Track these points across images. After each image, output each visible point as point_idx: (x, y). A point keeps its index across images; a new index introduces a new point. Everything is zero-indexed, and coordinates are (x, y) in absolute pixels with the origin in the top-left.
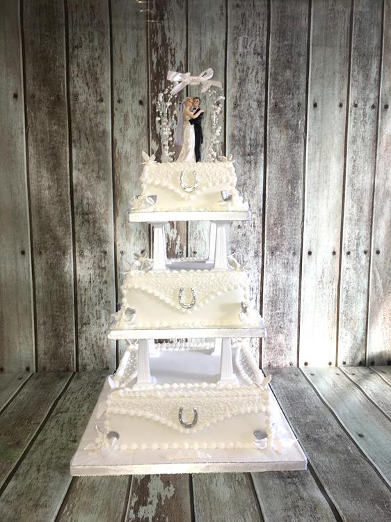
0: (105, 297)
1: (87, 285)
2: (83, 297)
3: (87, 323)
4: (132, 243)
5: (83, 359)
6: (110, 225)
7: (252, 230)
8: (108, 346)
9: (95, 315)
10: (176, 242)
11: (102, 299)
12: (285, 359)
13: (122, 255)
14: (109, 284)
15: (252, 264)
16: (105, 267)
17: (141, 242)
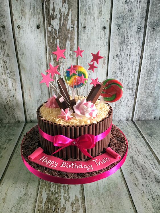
0: (9, 68)
7: (138, 6)
8: (17, 106)
9: (3, 83)
10: (68, 17)
11: (7, 70)
12: (151, 115)
13: (19, 29)
14: (11, 57)
15: (134, 39)
16: (5, 41)
17: (36, 17)
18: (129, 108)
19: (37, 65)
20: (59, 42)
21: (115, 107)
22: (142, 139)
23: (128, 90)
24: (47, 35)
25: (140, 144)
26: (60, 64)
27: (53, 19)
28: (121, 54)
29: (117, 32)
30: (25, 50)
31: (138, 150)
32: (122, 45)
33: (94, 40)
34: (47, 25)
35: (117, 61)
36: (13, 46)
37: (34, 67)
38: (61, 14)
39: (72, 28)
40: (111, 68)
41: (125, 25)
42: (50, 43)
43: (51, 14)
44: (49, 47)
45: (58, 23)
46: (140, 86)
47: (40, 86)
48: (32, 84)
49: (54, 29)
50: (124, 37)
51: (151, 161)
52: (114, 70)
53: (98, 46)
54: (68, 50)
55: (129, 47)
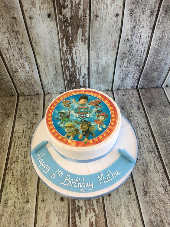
0: (25, 54)
1: (7, 46)
2: (8, 55)
3: (16, 71)
4: (38, 8)
5: (21, 90)
8: (36, 83)
9: (20, 66)
10: (80, 6)
11: (23, 55)
13: (31, 20)
14: (25, 44)
15: (146, 23)
16: (18, 31)
17: (46, 7)
18: (135, 80)
19: (51, 50)
20: (71, 29)
21: (122, 79)
22: (143, 111)
23: (136, 66)
24: (59, 23)
25: (140, 116)
26: (72, 48)
27: (64, 8)
28: (132, 38)
29: (130, 18)
30: (38, 38)
31: (138, 123)
32: (134, 30)
33: (106, 27)
34: (58, 13)
35: (127, 45)
36: (26, 35)
37: (48, 53)
38: (73, 3)
39: (84, 16)
40: (120, 50)
41: (138, 10)
42: (62, 30)
43: (61, 4)
44: (61, 34)
45: (70, 12)
46: (147, 63)
47: (54, 67)
48: (47, 66)
49: (66, 17)
50: (136, 22)
51: (146, 133)
52: (124, 52)
53: (110, 32)
54: (79, 36)
55: (140, 31)
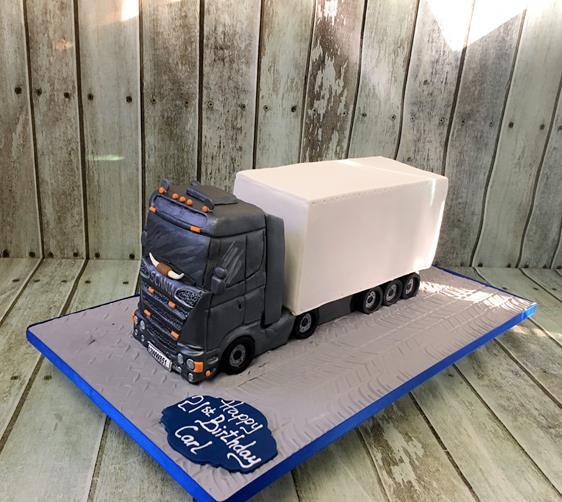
1: (215, 151)
2: (209, 167)
4: (280, 96)
6: (252, 66)
7: (443, 88)
10: (341, 98)
12: (456, 258)
13: (266, 112)
14: (245, 151)
15: (434, 135)
16: (241, 127)
17: (292, 95)
20: (322, 133)
24: (305, 122)
27: (318, 99)
30: (268, 142)
32: (418, 144)
34: (307, 107)
36: (251, 135)
38: (332, 93)
39: (344, 113)
41: (421, 115)
42: (308, 134)
43: (316, 93)
44: (305, 139)
45: (325, 106)
49: (318, 114)
50: (420, 132)
54: (333, 145)
55: (427, 148)
